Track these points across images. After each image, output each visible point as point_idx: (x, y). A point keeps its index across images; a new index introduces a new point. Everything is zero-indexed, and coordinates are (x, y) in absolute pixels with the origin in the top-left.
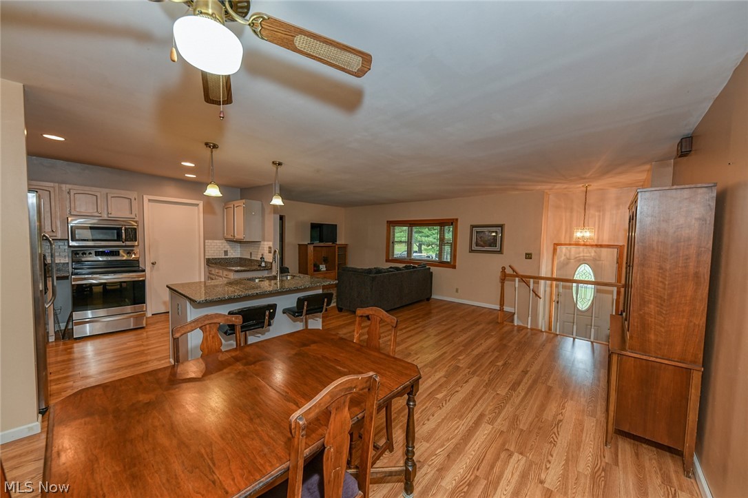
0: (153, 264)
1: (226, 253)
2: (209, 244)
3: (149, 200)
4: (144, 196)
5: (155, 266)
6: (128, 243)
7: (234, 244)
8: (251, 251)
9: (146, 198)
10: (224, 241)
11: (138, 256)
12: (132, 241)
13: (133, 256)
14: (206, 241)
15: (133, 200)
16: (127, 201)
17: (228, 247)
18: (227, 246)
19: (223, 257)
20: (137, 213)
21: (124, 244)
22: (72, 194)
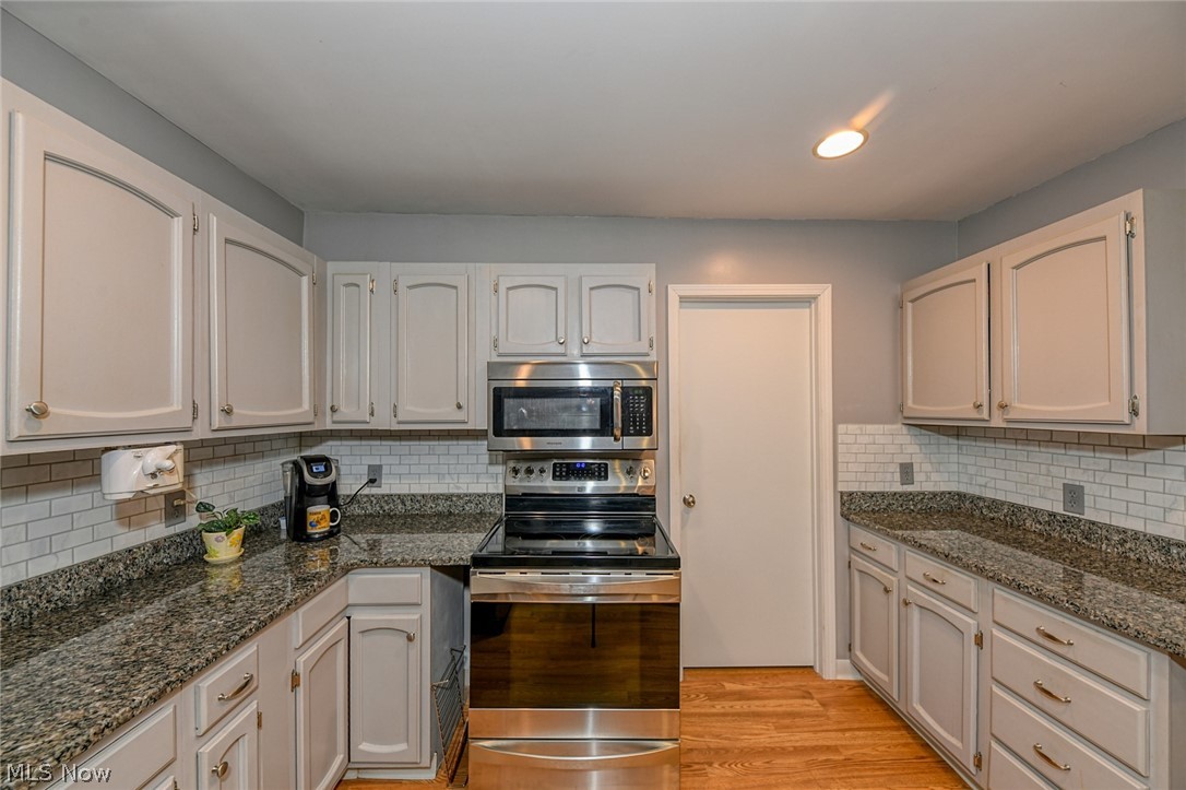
0: (686, 502)
1: (907, 471)
2: (850, 439)
3: (684, 300)
4: (669, 286)
5: (694, 511)
6: (629, 443)
7: (935, 437)
8: (1075, 477)
9: (675, 291)
10: (898, 427)
11: (651, 482)
12: (639, 433)
13: (640, 482)
14: (841, 428)
15: (644, 290)
16: (629, 296)
17: (914, 449)
18: (908, 446)
19: (898, 488)
20: (654, 335)
21: (617, 446)
22: (502, 289)
